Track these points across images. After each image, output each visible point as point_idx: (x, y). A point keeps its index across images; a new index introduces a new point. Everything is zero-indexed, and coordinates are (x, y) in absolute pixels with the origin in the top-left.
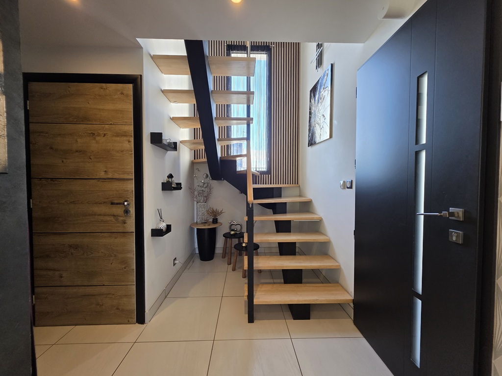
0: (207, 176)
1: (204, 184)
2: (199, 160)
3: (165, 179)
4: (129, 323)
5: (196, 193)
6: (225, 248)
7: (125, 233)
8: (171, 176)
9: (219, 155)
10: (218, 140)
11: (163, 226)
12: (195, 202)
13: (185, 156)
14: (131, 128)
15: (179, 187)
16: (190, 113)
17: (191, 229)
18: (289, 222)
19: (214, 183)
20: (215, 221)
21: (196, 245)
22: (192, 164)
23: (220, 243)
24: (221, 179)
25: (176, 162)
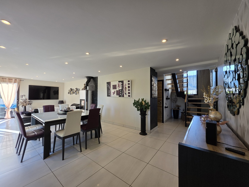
0: (176, 96)
1: (175, 98)
2: (173, 92)
3: (166, 97)
4: (161, 122)
5: (173, 100)
6: (181, 117)
7: (160, 107)
8: (167, 96)
9: (179, 91)
10: (179, 87)
11: (166, 106)
12: (172, 103)
13: (170, 91)
14: (162, 89)
15: (169, 99)
16: (171, 83)
17: (171, 110)
18: (201, 109)
19: (178, 98)
20: (178, 108)
21: (173, 115)
22: (172, 93)
23: (180, 115)
24: (180, 97)
25: (168, 93)
